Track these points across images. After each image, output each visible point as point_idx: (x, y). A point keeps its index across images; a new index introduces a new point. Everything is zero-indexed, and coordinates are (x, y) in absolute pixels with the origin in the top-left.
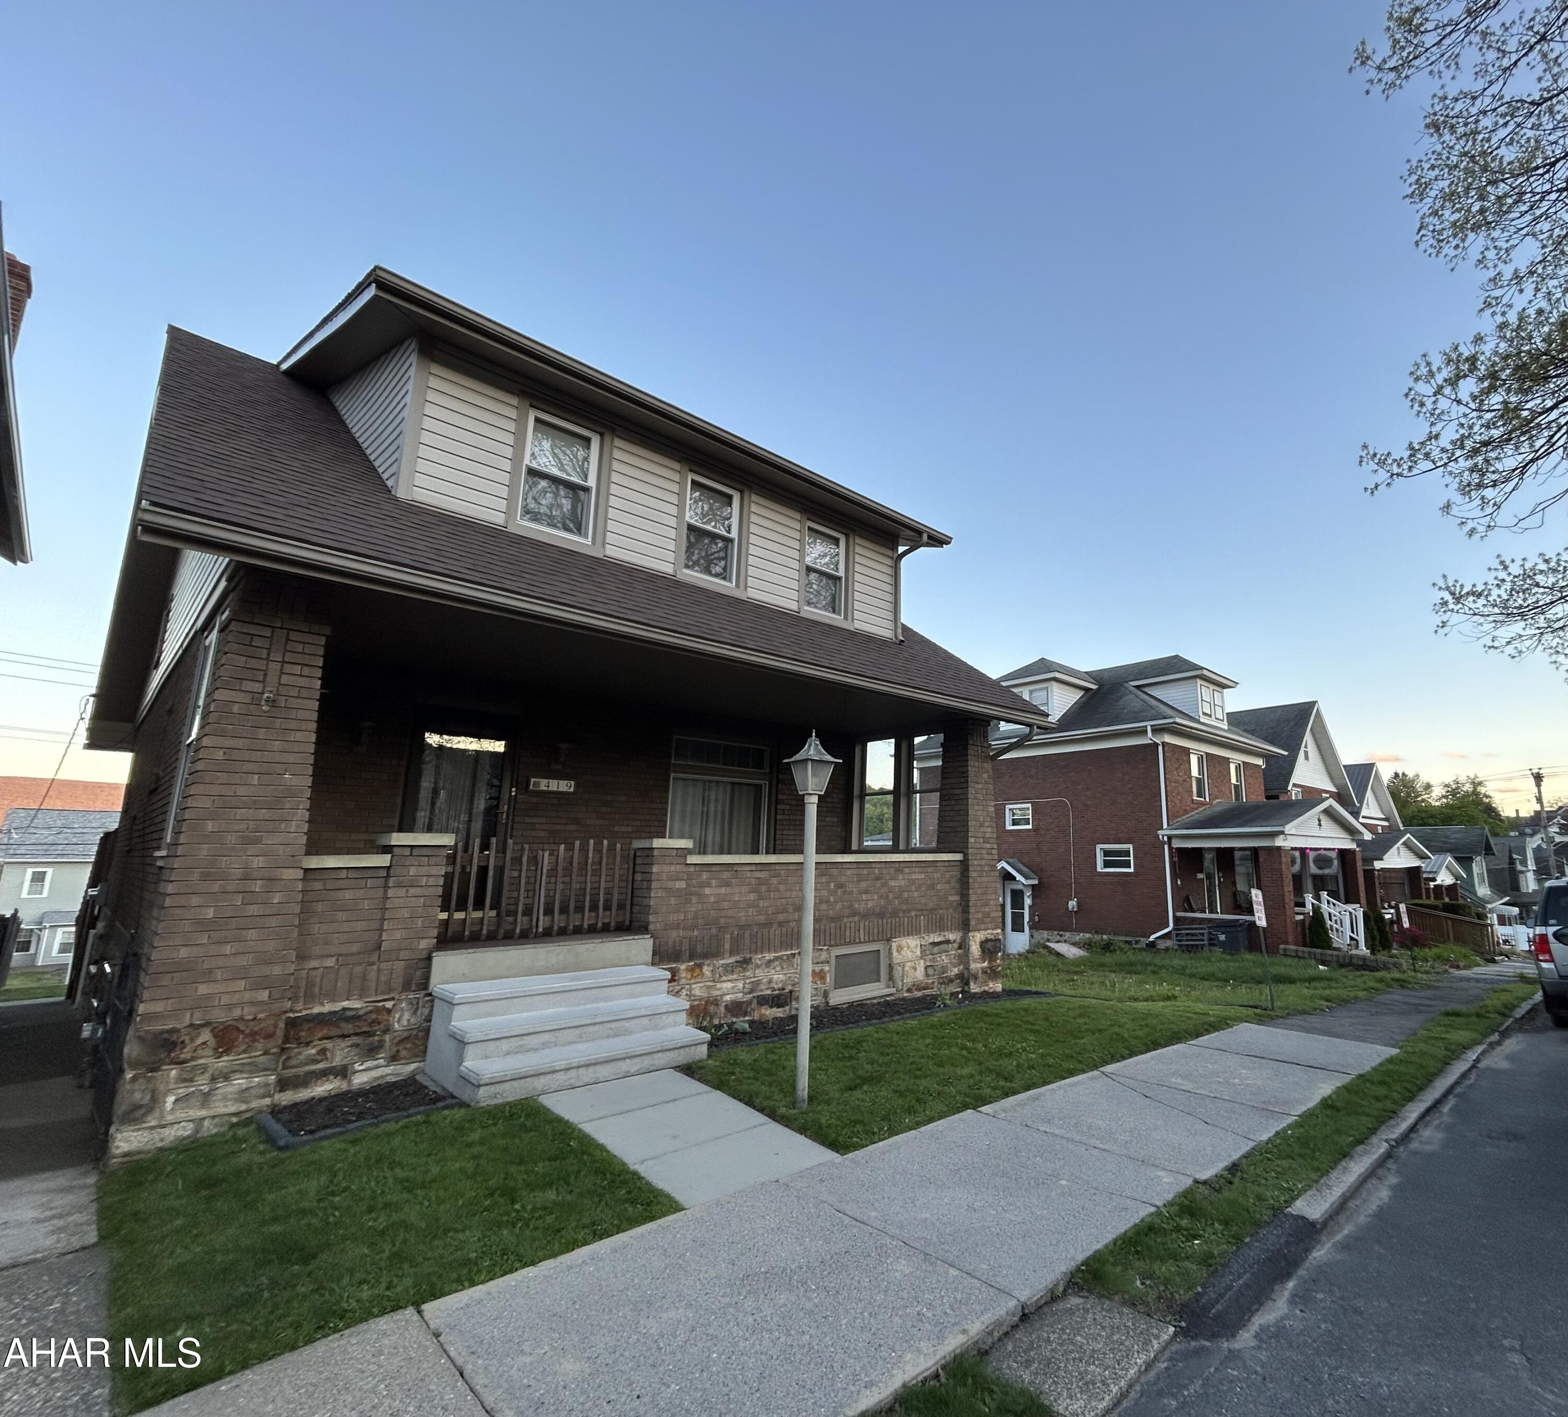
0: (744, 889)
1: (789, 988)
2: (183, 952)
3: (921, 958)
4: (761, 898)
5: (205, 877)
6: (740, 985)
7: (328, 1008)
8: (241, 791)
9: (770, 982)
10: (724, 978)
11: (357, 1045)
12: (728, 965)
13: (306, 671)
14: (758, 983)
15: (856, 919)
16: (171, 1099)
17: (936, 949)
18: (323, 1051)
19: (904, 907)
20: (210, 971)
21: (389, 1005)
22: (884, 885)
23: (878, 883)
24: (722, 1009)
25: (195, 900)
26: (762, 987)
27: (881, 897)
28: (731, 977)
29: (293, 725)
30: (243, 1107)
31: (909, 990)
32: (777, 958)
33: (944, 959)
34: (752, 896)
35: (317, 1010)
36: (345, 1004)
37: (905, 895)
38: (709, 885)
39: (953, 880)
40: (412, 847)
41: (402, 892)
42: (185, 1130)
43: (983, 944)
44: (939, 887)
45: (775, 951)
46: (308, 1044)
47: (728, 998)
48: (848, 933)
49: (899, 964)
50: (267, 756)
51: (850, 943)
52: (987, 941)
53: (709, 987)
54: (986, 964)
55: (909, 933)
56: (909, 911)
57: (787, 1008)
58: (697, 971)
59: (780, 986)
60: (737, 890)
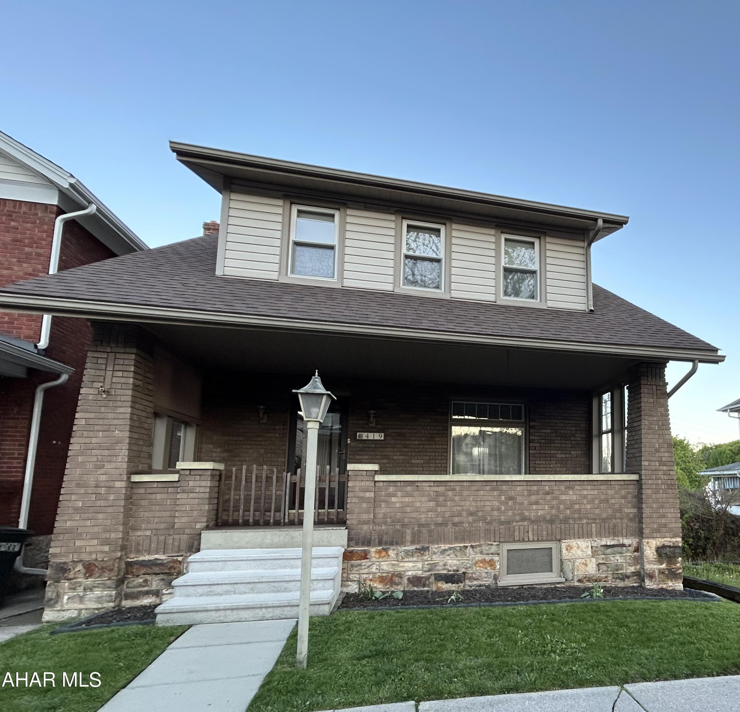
0: (424, 499)
1: (464, 570)
2: (69, 524)
3: (593, 556)
4: (438, 505)
5: (78, 485)
6: (420, 565)
7: (147, 558)
8: (94, 440)
9: (445, 565)
10: (407, 560)
11: (163, 580)
12: (409, 551)
13: (125, 374)
14: (435, 565)
15: (526, 523)
16: (66, 597)
17: (609, 551)
18: (146, 581)
19: (576, 516)
20: (81, 534)
21: (180, 559)
22: (556, 498)
23: (548, 497)
24: (405, 581)
25: (73, 497)
26: (438, 568)
27: (552, 508)
28: (412, 559)
29: (119, 404)
30: (100, 606)
31: (580, 581)
32: (450, 549)
33: (618, 559)
34: (432, 504)
35: (141, 558)
36: (157, 556)
37: (577, 507)
38: (395, 495)
39: (629, 496)
40: (190, 470)
41: (185, 496)
42: (74, 614)
43: (659, 550)
44: (613, 501)
45: (449, 543)
46: (138, 576)
47: (410, 573)
48: (517, 534)
49: (569, 560)
50: (106, 422)
51: (519, 541)
52: (664, 547)
53: (394, 565)
54: (664, 566)
55: (581, 536)
56: (580, 519)
57: (461, 585)
58: (384, 554)
59: (455, 568)
60: (418, 499)
